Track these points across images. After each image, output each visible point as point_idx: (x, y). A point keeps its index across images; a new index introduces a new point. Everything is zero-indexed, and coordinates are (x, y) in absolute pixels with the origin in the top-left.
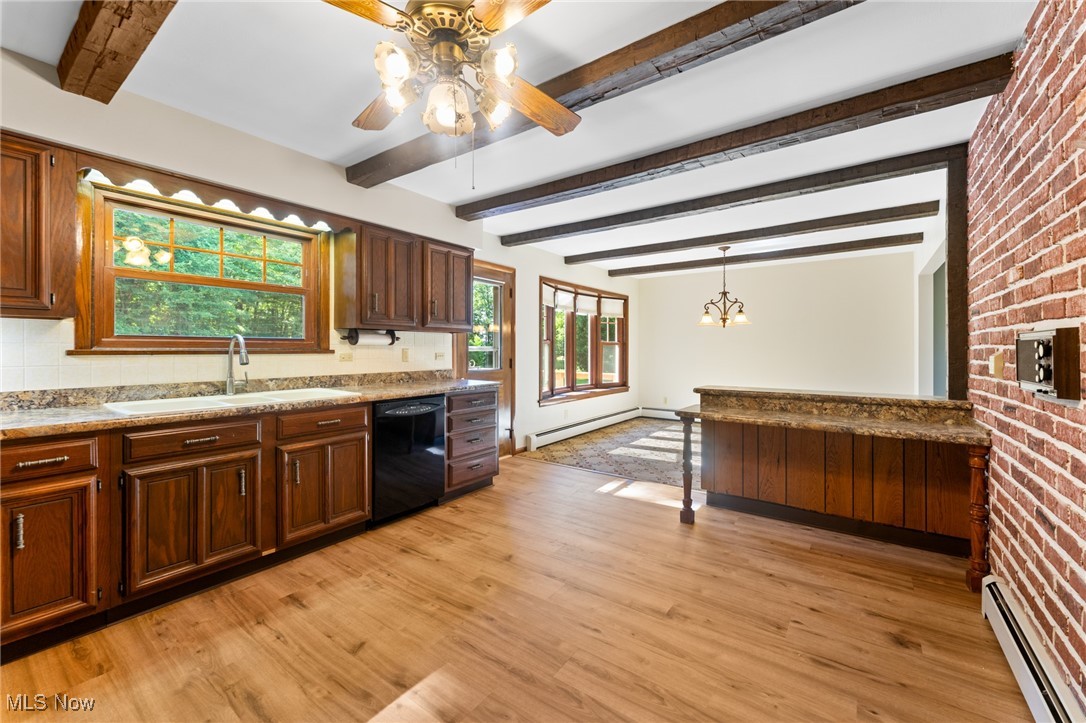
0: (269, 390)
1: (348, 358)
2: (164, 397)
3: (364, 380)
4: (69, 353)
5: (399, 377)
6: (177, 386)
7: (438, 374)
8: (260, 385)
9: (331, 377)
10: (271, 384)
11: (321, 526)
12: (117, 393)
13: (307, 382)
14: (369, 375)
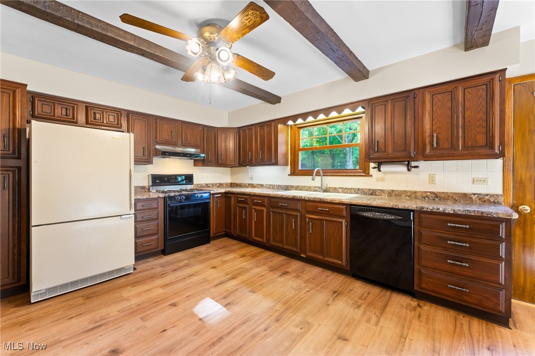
0: (339, 193)
1: (383, 180)
2: (307, 190)
3: (391, 193)
4: (289, 175)
5: (424, 195)
6: (310, 187)
7: (474, 197)
8: (335, 190)
9: (370, 189)
10: (340, 190)
11: (321, 257)
12: (297, 188)
13: (356, 191)
14: (396, 191)
